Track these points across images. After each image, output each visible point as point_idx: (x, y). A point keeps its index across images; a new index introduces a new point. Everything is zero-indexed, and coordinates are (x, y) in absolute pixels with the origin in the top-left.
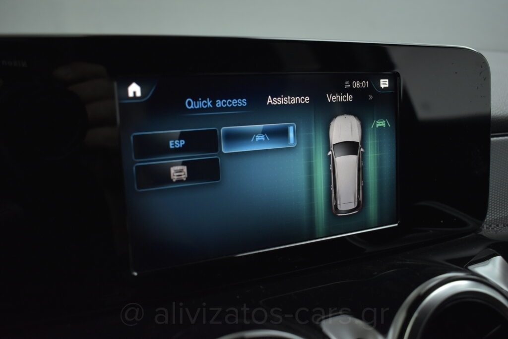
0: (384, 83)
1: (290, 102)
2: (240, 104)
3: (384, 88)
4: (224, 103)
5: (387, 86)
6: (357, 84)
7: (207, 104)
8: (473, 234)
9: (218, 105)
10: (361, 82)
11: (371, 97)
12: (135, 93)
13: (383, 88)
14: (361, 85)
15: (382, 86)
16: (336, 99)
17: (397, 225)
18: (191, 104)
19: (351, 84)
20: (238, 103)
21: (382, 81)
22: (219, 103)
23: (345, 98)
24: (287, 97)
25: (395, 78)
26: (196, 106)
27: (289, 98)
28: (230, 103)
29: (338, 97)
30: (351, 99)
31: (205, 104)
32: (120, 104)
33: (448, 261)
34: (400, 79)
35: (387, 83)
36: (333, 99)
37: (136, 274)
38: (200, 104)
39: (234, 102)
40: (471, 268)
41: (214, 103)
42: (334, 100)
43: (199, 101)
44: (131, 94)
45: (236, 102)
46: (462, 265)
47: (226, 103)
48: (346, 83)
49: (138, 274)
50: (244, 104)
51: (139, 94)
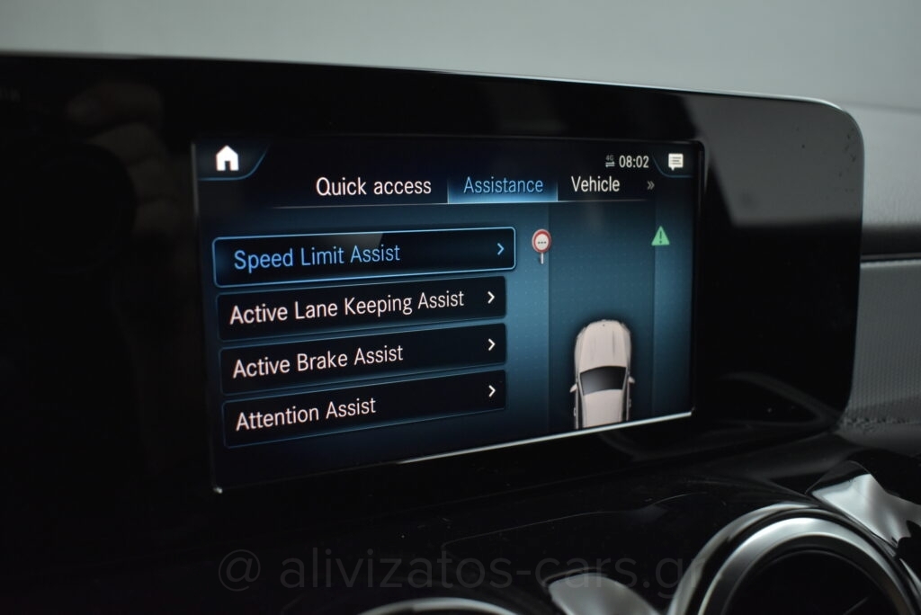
0: (676, 161)
1: (507, 189)
2: (418, 190)
3: (676, 169)
4: (389, 188)
5: (681, 166)
6: (627, 161)
7: (357, 188)
8: (824, 434)
9: (378, 190)
10: (634, 157)
11: (651, 185)
12: (228, 164)
13: (673, 168)
14: (634, 163)
15: (672, 166)
16: (588, 187)
17: (689, 414)
18: (327, 188)
19: (616, 161)
20: (415, 188)
21: (671, 156)
22: (380, 188)
23: (605, 186)
24: (502, 180)
25: (694, 153)
26: (336, 191)
27: (505, 182)
28: (400, 188)
29: (593, 184)
30: (616, 188)
31: (352, 188)
32: (201, 184)
33: (777, 481)
34: (703, 155)
35: (681, 161)
36: (582, 186)
37: (220, 491)
38: (344, 189)
39: (408, 186)
40: (817, 494)
41: (369, 188)
42: (585, 188)
43: (342, 182)
44: (221, 167)
45: (412, 187)
46: (802, 489)
47: (393, 188)
48: (608, 158)
49: (223, 491)
50: (427, 190)
51: (235, 167)
